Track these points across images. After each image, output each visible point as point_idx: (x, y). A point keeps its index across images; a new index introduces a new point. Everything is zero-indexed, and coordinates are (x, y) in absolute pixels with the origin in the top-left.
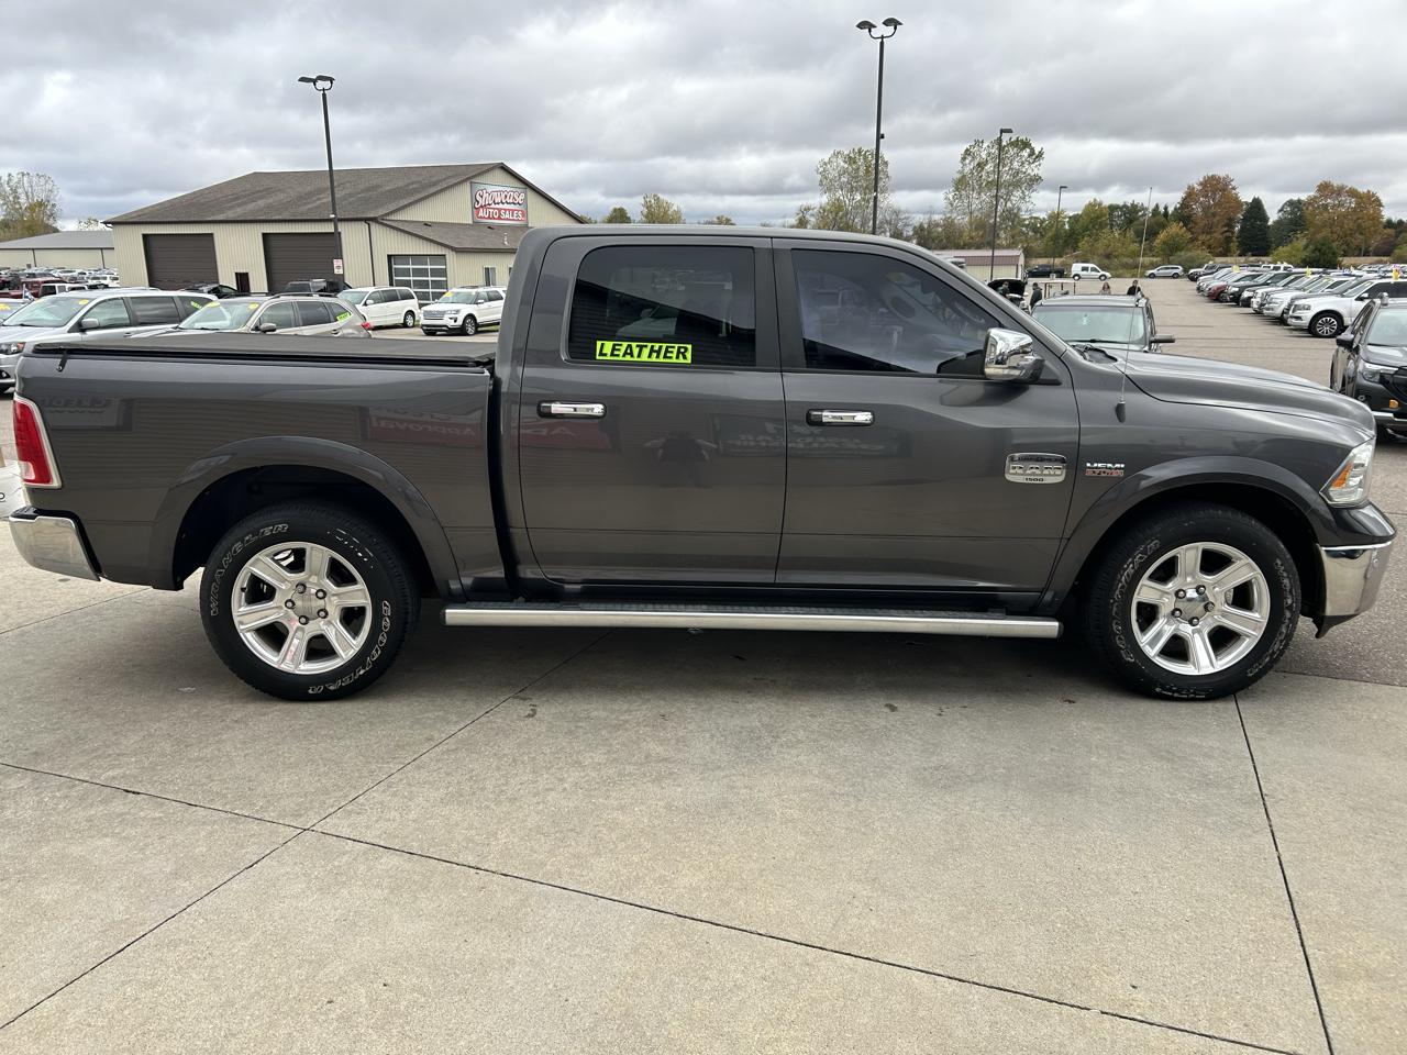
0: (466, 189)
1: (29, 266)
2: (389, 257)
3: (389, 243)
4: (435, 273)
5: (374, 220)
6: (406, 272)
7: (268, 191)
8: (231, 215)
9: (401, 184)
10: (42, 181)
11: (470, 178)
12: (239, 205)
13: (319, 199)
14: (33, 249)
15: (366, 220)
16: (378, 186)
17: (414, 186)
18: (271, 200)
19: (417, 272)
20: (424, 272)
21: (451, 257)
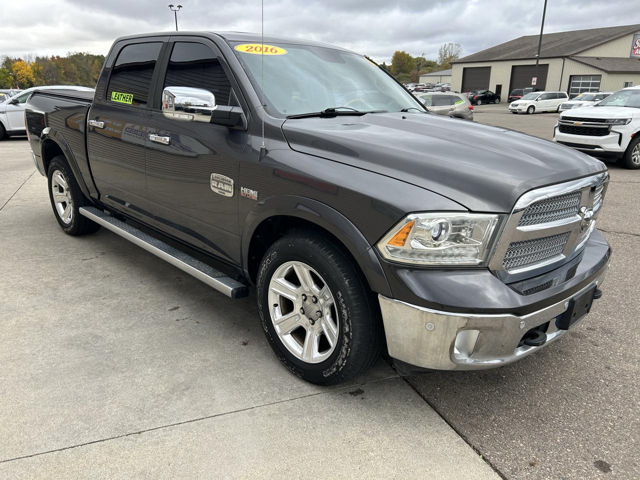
0: (630, 39)
1: (438, 83)
2: (571, 76)
3: (573, 68)
4: (594, 85)
5: (567, 57)
6: (578, 85)
7: (525, 45)
8: (501, 57)
9: (593, 37)
10: (457, 47)
11: (634, 32)
12: (506, 53)
13: (546, 48)
14: (441, 76)
15: (563, 57)
16: (580, 39)
17: (600, 38)
18: (522, 50)
19: (584, 85)
20: (587, 85)
21: (605, 76)
